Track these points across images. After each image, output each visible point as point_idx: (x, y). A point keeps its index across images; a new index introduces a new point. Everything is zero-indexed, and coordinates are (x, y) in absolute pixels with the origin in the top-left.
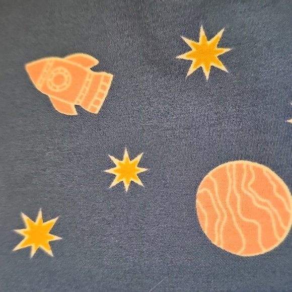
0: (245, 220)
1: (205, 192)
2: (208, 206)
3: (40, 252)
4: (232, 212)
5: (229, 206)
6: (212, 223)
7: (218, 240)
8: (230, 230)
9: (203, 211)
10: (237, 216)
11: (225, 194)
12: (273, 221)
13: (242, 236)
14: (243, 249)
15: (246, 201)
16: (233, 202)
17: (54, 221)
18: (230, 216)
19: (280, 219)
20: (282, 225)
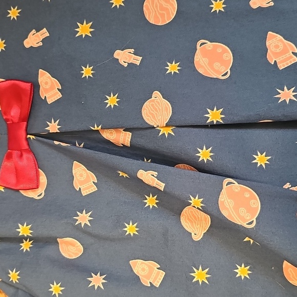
0: (161, 12)
1: (147, 5)
2: (148, 9)
3: (86, 36)
4: (156, 10)
5: (155, 8)
6: (149, 15)
7: (152, 21)
8: (156, 17)
9: (146, 11)
10: (158, 11)
11: (154, 4)
12: (170, 11)
13: (160, 18)
14: (160, 23)
15: (161, 6)
16: (156, 7)
17: (91, 23)
18: (155, 11)
19: (172, 10)
20: (173, 12)
